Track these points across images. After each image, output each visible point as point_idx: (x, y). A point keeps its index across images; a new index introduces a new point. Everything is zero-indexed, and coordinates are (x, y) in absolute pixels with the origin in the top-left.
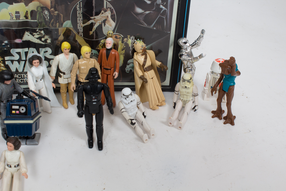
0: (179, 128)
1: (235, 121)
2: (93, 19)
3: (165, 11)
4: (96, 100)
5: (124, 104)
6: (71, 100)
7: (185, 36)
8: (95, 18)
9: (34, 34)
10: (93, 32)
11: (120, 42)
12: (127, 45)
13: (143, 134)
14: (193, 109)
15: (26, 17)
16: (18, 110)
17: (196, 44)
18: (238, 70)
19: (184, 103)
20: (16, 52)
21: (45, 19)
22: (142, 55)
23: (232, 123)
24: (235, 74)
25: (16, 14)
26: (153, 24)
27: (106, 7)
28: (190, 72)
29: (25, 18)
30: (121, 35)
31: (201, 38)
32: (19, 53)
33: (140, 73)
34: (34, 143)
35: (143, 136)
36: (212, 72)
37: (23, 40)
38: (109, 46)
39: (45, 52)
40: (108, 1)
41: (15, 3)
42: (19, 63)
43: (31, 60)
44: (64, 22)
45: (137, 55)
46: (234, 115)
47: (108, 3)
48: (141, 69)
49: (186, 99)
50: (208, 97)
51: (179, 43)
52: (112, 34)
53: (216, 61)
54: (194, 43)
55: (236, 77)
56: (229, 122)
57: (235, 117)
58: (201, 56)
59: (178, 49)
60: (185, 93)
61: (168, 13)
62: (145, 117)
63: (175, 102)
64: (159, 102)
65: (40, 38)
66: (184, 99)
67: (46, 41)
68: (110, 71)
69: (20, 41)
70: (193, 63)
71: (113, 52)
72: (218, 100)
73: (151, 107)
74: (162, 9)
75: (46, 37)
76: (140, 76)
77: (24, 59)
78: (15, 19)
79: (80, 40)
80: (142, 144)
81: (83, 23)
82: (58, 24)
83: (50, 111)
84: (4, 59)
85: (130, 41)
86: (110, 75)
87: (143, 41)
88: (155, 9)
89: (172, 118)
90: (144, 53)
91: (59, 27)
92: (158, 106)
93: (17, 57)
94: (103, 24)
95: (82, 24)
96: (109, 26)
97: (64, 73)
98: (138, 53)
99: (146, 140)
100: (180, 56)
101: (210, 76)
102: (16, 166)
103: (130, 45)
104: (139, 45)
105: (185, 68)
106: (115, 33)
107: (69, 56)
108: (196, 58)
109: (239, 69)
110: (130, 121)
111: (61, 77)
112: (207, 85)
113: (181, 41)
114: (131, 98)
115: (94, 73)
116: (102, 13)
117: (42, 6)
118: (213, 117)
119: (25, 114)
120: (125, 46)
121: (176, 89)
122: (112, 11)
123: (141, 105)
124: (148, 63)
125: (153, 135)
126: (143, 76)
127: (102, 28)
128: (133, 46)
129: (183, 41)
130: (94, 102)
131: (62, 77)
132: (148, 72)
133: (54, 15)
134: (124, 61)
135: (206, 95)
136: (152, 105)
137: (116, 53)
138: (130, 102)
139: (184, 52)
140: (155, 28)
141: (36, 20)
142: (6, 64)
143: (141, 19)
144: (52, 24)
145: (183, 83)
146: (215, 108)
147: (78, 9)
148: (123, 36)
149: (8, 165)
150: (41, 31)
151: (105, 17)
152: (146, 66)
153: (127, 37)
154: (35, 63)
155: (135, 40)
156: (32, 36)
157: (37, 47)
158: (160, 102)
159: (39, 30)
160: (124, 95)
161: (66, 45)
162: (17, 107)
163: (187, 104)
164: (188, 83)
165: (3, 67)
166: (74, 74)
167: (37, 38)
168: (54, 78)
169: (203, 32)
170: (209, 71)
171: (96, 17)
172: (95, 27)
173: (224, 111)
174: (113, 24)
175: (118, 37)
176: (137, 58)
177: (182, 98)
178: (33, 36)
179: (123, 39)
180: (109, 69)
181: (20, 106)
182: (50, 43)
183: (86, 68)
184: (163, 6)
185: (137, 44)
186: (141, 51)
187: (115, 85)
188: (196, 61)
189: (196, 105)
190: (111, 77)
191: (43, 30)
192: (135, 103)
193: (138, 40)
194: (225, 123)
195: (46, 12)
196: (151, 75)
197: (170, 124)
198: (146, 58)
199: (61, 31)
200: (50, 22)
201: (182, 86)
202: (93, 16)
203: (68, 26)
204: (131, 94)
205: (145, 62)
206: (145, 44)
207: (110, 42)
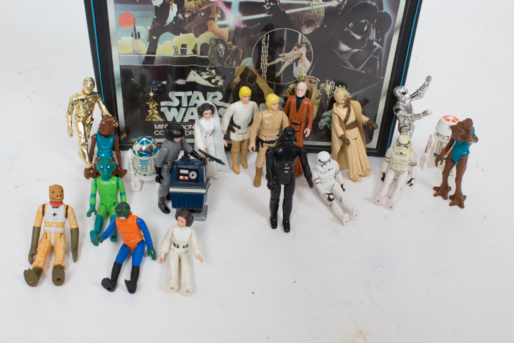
0: (390, 208)
1: (465, 203)
2: (282, 57)
3: (379, 49)
4: (289, 168)
5: (319, 173)
6: (243, 162)
7: (403, 84)
8: (284, 56)
9: (203, 73)
10: (281, 74)
11: (315, 88)
12: (324, 92)
13: (342, 214)
14: (408, 183)
15: (195, 52)
16: (187, 175)
17: (418, 94)
18: (475, 135)
19: (397, 174)
20: (176, 97)
21: (218, 54)
22: (345, 107)
23: (461, 205)
24: (471, 141)
25: (182, 47)
26: (362, 66)
27: (301, 41)
28: (407, 132)
29: (193, 53)
30: (318, 79)
31: (426, 88)
32: (180, 98)
33: (341, 132)
34: (201, 218)
35: (342, 217)
36: (438, 134)
37: (187, 81)
38: (301, 94)
39: (213, 98)
40: (304, 35)
41: (183, 33)
42: (178, 110)
43: (201, 110)
44: (243, 59)
45: (338, 107)
46: (464, 194)
47: (304, 36)
48: (341, 126)
49: (400, 170)
50: (429, 167)
51: (395, 93)
52: (305, 77)
53: (443, 120)
54: (414, 93)
55: (471, 144)
56: (457, 203)
57: (465, 197)
58: (425, 113)
59: (392, 100)
60: (399, 162)
61: (383, 52)
62: (344, 190)
63: (384, 172)
64: (362, 171)
65: (209, 80)
66: (397, 169)
67: (216, 83)
68: (300, 126)
69: (183, 82)
70: (412, 121)
71: (305, 102)
72: (443, 172)
73: (352, 178)
74: (375, 47)
75: (218, 78)
76: (340, 136)
77: (186, 105)
78: (181, 54)
79: (262, 83)
80: (342, 226)
81: (268, 62)
82: (235, 62)
83: (216, 177)
84: (160, 104)
85: (328, 87)
86: (300, 131)
87: (346, 88)
88: (367, 47)
89: (380, 194)
90: (347, 105)
91: (236, 66)
92: (360, 176)
93: (176, 103)
94: (295, 64)
95: (266, 62)
96: (303, 67)
97: (239, 128)
98: (338, 104)
99: (347, 222)
100: (395, 111)
101: (433, 139)
102: (185, 246)
103: (328, 93)
104: (341, 93)
105: (401, 126)
106: (309, 76)
107: (248, 105)
108: (419, 115)
109: (477, 133)
110: (327, 196)
111: (234, 131)
112: (429, 150)
113: (399, 91)
114: (329, 165)
115: (290, 135)
116: (295, 50)
117: (216, 37)
118: (435, 195)
119: (196, 180)
120: (321, 94)
121: (388, 154)
122: (308, 48)
123: (340, 175)
124: (352, 119)
125: (356, 215)
126: (344, 135)
127: (292, 68)
128: (333, 94)
129: (401, 91)
130: (286, 170)
131: (236, 132)
132: (351, 131)
133: (232, 51)
134: (318, 113)
135: (426, 164)
136: (353, 175)
137: (310, 104)
138: (327, 170)
139: (401, 105)
140: (364, 72)
141: (207, 55)
142: (162, 111)
143: (346, 59)
144: (227, 61)
145: (398, 148)
146: (439, 183)
147: (263, 43)
148: (319, 81)
149: (175, 245)
150: (212, 70)
151: (298, 54)
152: (348, 123)
153: (324, 82)
154: (206, 114)
155: (336, 87)
156: (199, 76)
157: (205, 90)
158: (364, 171)
159: (210, 68)
160: (320, 161)
161: (245, 91)
162: (186, 172)
163: (400, 176)
164: (405, 149)
165: (157, 114)
166: (255, 130)
167: (206, 79)
168: (226, 133)
169: (428, 79)
170: (433, 131)
171: (285, 54)
172: (283, 68)
173: (450, 188)
174: (308, 64)
175: (313, 81)
176: (338, 111)
177: (394, 168)
178: (201, 76)
179: (319, 84)
180: (299, 125)
181: (190, 170)
182: (221, 86)
183: (271, 122)
184: (378, 43)
185: (339, 93)
186: (343, 102)
187: (304, 144)
188: (418, 119)
189: (413, 177)
190: (301, 136)
191: (215, 68)
192: (333, 172)
193: (340, 86)
194: (451, 205)
195: (221, 46)
196: (354, 134)
197: (377, 203)
198: (349, 112)
199: (239, 70)
200: (224, 60)
201: (396, 151)
202: (282, 53)
203: (247, 65)
204: (329, 161)
205: (348, 116)
206: (349, 92)
207: (302, 88)
